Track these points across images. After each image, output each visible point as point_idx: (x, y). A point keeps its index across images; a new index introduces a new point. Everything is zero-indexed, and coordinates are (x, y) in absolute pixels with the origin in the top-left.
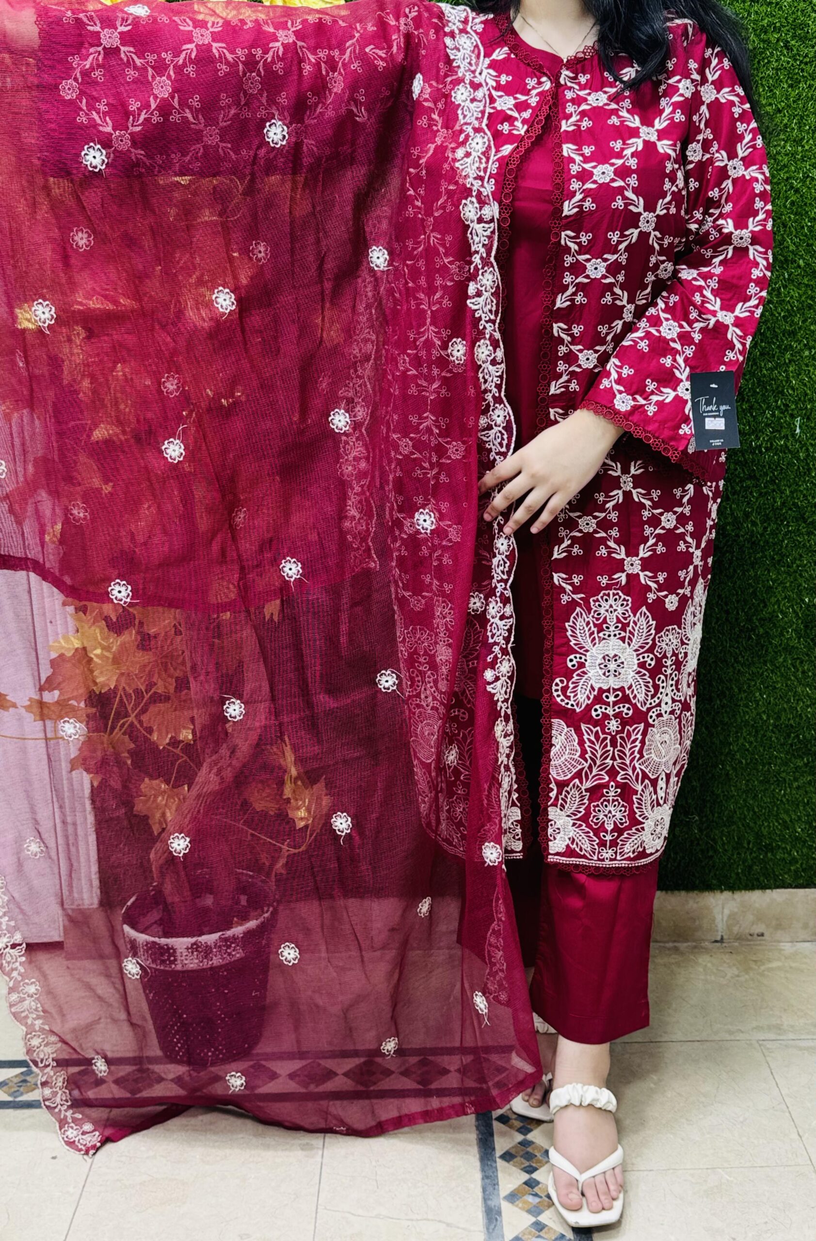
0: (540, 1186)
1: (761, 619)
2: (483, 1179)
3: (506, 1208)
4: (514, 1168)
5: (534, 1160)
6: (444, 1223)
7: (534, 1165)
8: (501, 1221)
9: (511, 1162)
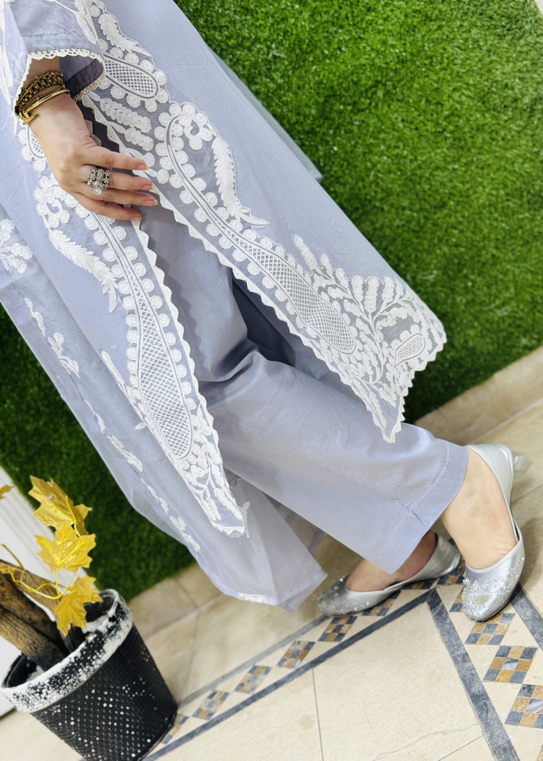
0: (512, 650)
1: (446, 118)
2: (459, 671)
3: (490, 688)
4: (483, 646)
5: (497, 630)
6: (440, 732)
7: (498, 634)
8: (491, 704)
9: (478, 642)
